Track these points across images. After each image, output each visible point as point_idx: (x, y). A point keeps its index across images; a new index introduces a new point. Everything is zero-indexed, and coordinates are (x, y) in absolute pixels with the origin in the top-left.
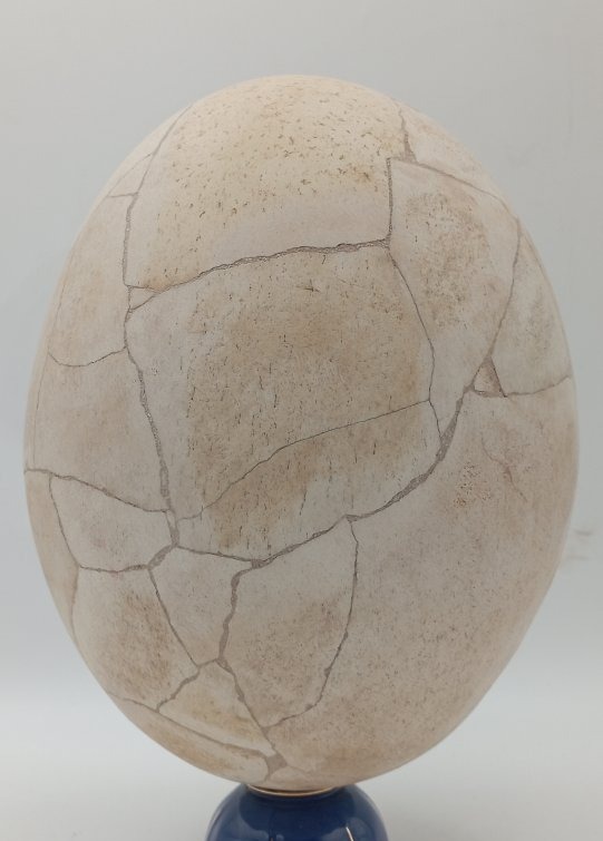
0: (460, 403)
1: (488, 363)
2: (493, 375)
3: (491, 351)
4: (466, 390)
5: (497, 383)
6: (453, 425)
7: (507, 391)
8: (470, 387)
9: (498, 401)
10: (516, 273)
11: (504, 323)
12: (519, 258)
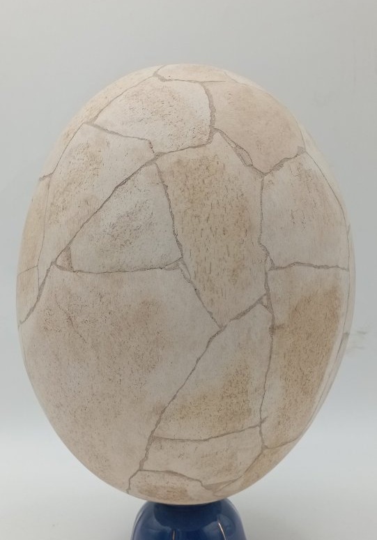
0: (48, 271)
1: (67, 249)
2: (69, 258)
3: (71, 242)
4: (52, 264)
5: (70, 263)
6: (44, 283)
7: (76, 268)
8: (54, 263)
9: (68, 274)
10: (117, 192)
11: (86, 225)
12: (129, 182)
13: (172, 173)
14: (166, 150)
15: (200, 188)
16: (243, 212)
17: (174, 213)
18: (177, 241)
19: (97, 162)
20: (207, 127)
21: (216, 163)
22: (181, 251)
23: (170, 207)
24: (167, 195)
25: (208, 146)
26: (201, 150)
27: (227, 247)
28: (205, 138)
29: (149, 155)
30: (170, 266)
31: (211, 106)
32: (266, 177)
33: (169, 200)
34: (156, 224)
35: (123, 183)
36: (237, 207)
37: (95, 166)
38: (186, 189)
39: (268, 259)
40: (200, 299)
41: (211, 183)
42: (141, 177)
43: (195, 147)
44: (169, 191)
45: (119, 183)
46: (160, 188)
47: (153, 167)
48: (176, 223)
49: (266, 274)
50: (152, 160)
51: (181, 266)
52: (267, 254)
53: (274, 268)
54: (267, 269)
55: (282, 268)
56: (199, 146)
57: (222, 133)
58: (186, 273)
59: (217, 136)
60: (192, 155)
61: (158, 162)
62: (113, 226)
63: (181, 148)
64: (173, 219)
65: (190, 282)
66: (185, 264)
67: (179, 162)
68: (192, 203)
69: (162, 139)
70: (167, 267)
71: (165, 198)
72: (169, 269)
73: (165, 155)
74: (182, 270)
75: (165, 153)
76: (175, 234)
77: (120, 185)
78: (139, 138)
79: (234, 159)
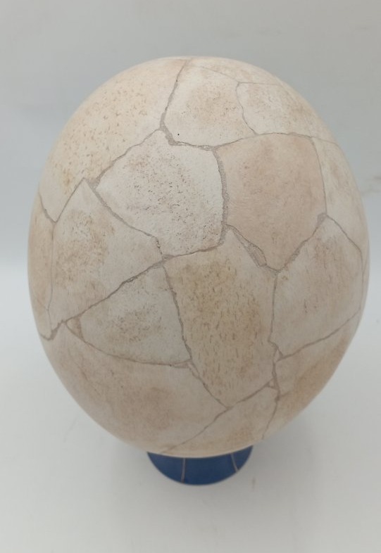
1: (77, 319)
2: (79, 327)
3: (80, 315)
4: (62, 321)
5: (80, 332)
6: (55, 330)
7: (86, 340)
8: (64, 322)
9: (79, 340)
10: (124, 287)
11: (94, 308)
12: (136, 281)
13: (181, 280)
14: (174, 253)
15: (210, 296)
16: (254, 316)
17: (183, 321)
18: (186, 345)
19: (101, 247)
20: (219, 224)
21: (227, 269)
22: (190, 354)
23: (179, 314)
24: (176, 303)
25: (219, 247)
26: (212, 253)
27: (236, 350)
28: (217, 239)
29: (157, 257)
30: (179, 365)
31: (224, 193)
32: (279, 275)
33: (178, 307)
34: (165, 328)
35: (130, 280)
36: (248, 312)
37: (100, 251)
38: (195, 298)
39: (278, 352)
40: (209, 391)
41: (221, 291)
42: (148, 279)
43: (205, 251)
44: (177, 299)
45: (126, 279)
46: (168, 294)
47: (161, 271)
48: (185, 330)
49: (274, 365)
50: (160, 262)
51: (190, 366)
52: (276, 348)
53: (282, 357)
54: (275, 361)
55: (290, 355)
56: (210, 249)
57: (235, 230)
58: (195, 371)
59: (230, 234)
60: (202, 260)
61: (166, 266)
62: (122, 320)
63: (189, 251)
64: (182, 325)
65: (199, 378)
66: (193, 364)
67: (188, 268)
68: (201, 311)
69: (170, 238)
70: (176, 365)
71: (174, 305)
72: (178, 367)
73: (174, 259)
74: (190, 369)
75: (173, 256)
76: (183, 339)
77: (127, 281)
78: (146, 233)
79: (247, 261)
